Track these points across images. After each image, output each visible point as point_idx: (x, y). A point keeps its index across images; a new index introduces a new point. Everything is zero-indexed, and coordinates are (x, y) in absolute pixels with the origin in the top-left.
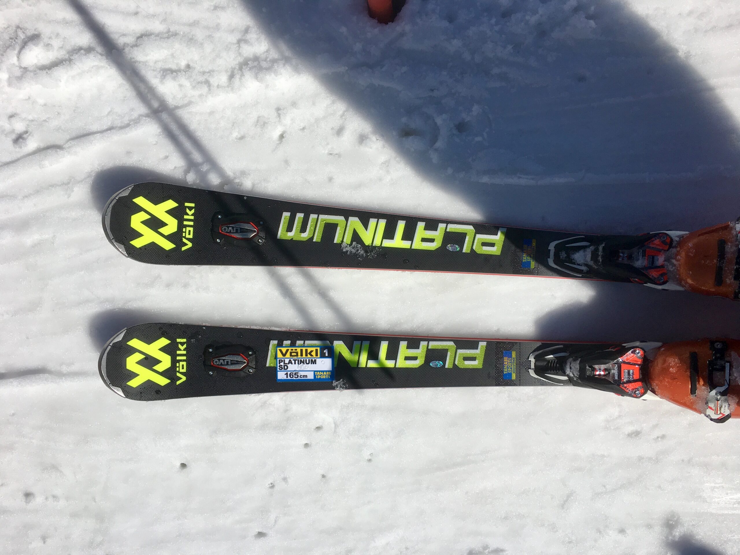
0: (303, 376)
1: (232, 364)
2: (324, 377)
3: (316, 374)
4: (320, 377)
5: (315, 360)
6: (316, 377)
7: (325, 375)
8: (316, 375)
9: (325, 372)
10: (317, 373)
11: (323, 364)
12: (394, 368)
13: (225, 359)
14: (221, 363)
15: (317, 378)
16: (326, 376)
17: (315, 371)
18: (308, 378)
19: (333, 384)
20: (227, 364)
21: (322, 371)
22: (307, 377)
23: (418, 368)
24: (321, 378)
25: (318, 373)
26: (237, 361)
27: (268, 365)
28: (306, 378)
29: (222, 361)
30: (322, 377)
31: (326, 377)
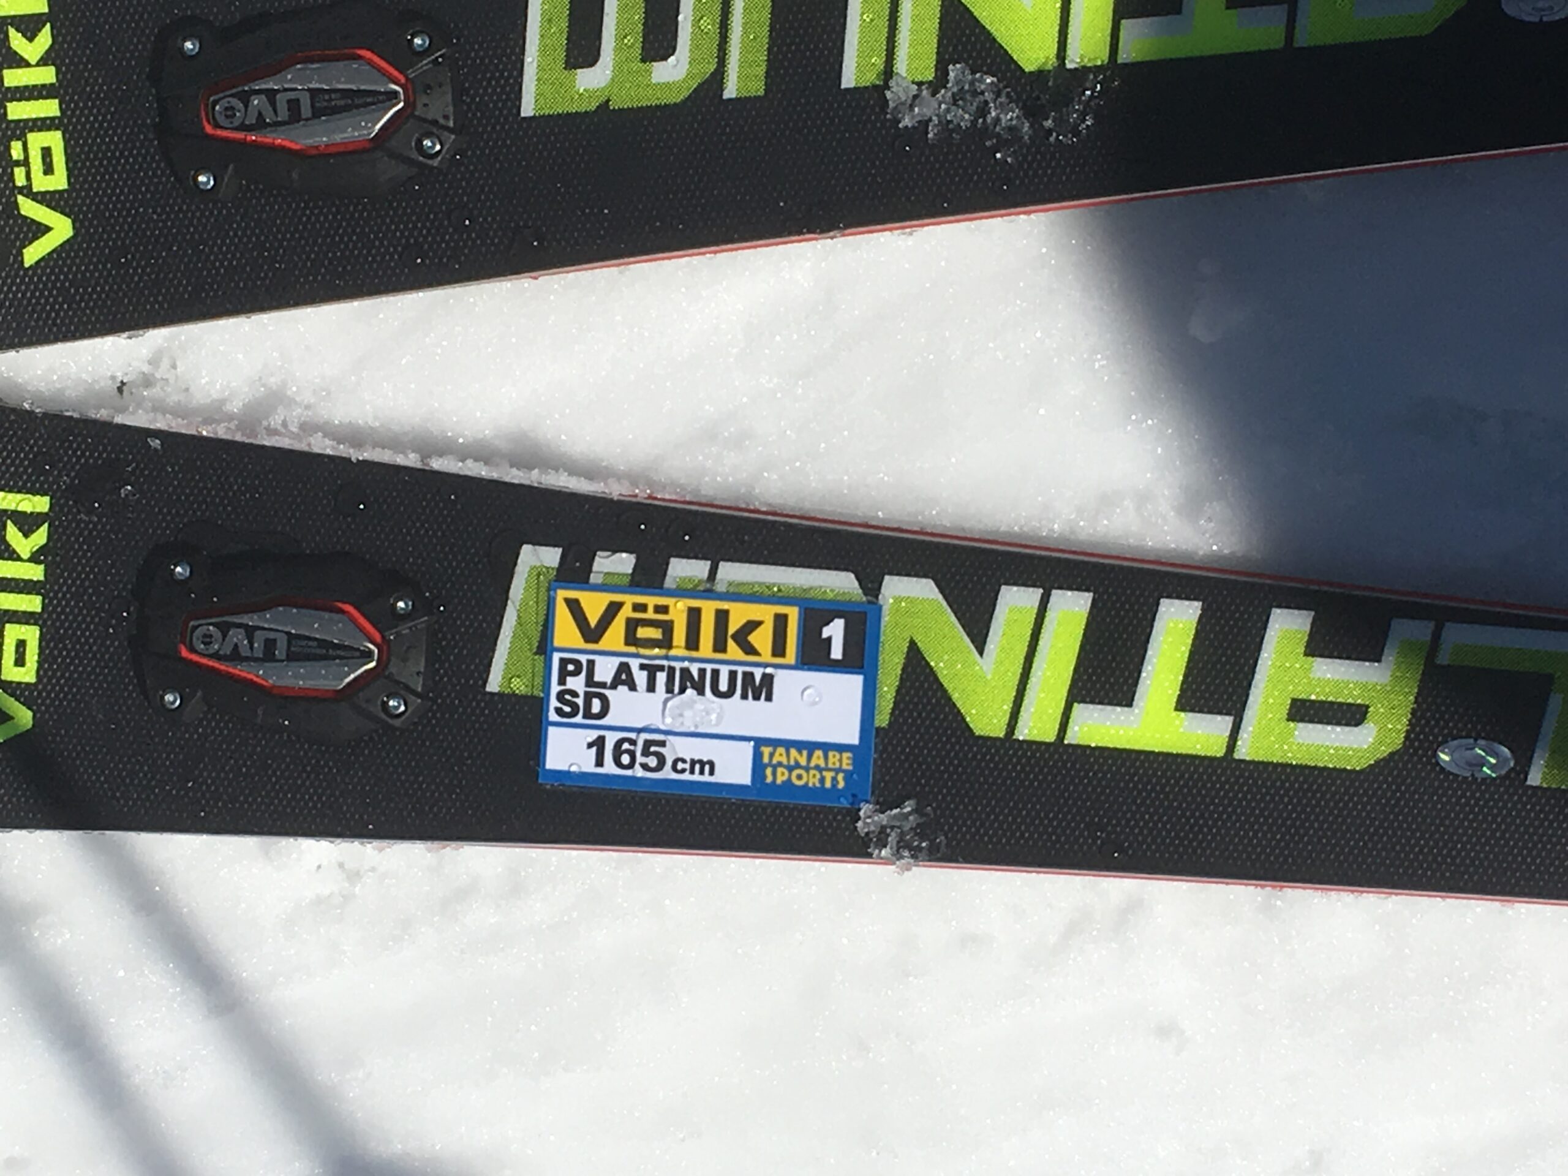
0: (693, 763)
1: (292, 657)
2: (812, 779)
3: (766, 760)
4: (789, 780)
5: (768, 680)
6: (765, 777)
7: (817, 767)
8: (766, 766)
9: (819, 753)
10: (772, 755)
11: (814, 703)
12: (1223, 758)
13: (261, 624)
14: (236, 645)
15: (769, 779)
16: (825, 773)
17: (759, 743)
18: (722, 776)
19: (860, 824)
20: (269, 656)
21: (800, 745)
22: (712, 773)
23: (1362, 771)
24: (793, 785)
25: (780, 755)
26: (323, 643)
27: (494, 685)
28: (706, 778)
29: (237, 636)
30: (799, 777)
31: (822, 780)
